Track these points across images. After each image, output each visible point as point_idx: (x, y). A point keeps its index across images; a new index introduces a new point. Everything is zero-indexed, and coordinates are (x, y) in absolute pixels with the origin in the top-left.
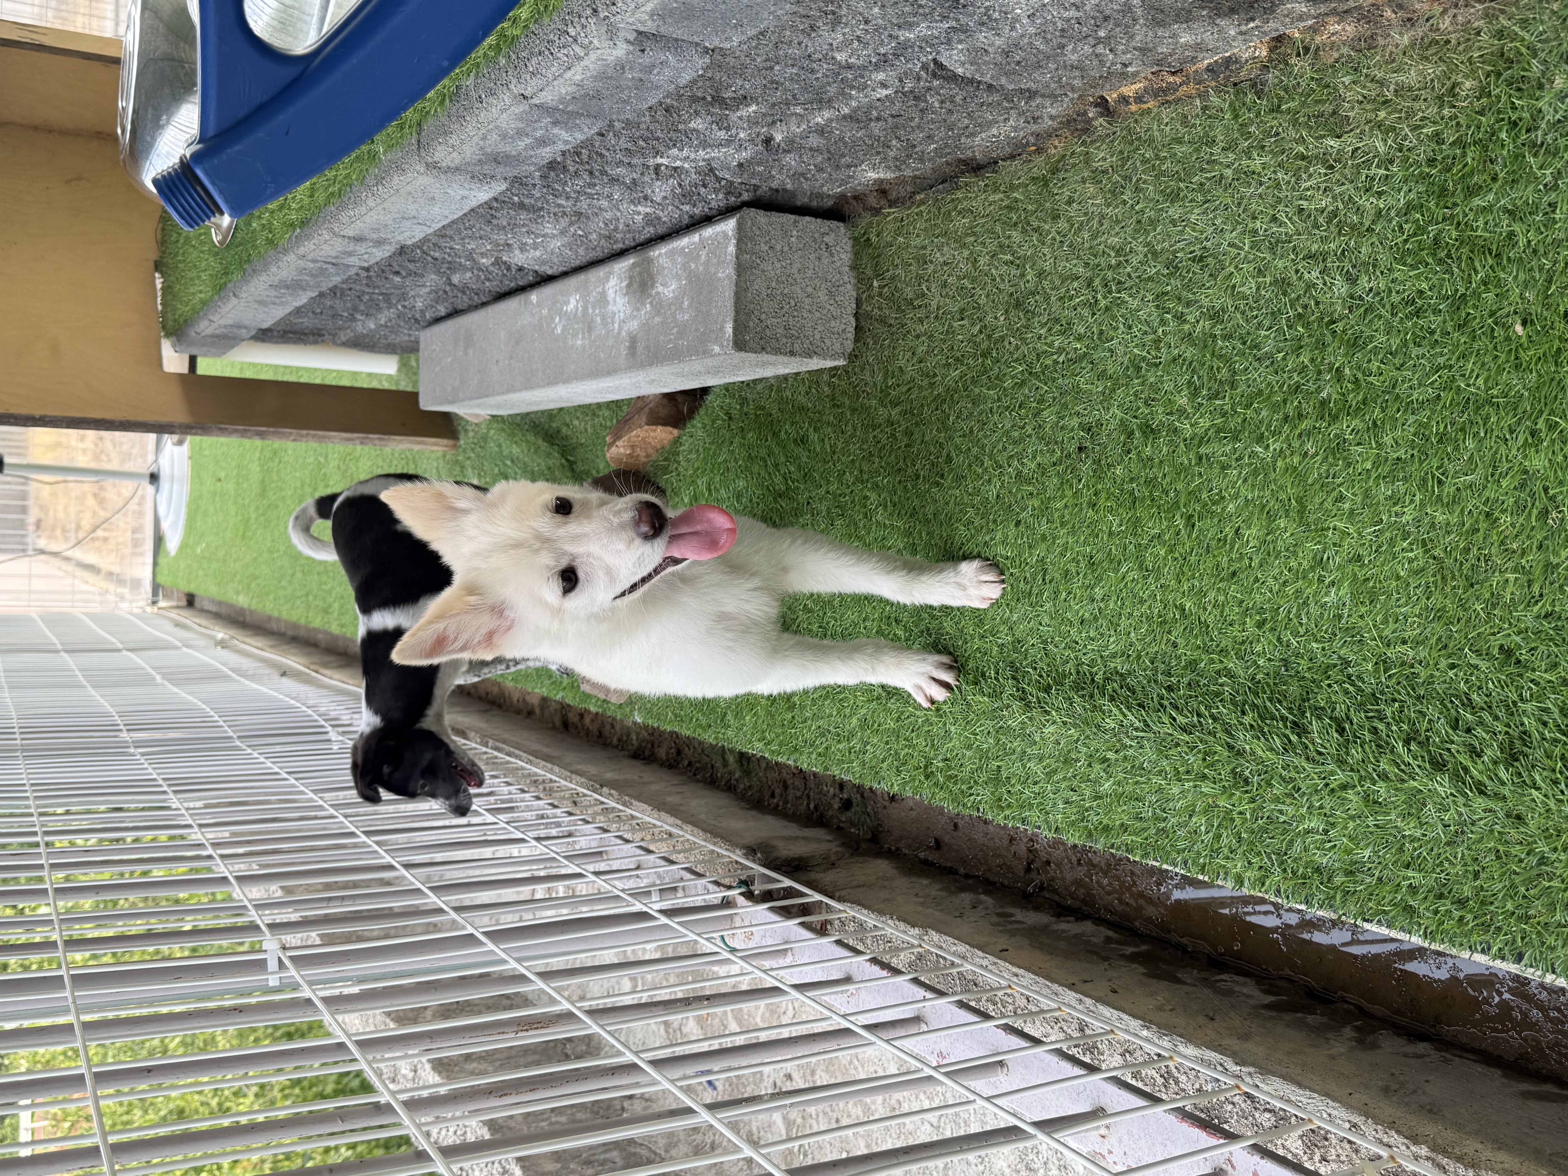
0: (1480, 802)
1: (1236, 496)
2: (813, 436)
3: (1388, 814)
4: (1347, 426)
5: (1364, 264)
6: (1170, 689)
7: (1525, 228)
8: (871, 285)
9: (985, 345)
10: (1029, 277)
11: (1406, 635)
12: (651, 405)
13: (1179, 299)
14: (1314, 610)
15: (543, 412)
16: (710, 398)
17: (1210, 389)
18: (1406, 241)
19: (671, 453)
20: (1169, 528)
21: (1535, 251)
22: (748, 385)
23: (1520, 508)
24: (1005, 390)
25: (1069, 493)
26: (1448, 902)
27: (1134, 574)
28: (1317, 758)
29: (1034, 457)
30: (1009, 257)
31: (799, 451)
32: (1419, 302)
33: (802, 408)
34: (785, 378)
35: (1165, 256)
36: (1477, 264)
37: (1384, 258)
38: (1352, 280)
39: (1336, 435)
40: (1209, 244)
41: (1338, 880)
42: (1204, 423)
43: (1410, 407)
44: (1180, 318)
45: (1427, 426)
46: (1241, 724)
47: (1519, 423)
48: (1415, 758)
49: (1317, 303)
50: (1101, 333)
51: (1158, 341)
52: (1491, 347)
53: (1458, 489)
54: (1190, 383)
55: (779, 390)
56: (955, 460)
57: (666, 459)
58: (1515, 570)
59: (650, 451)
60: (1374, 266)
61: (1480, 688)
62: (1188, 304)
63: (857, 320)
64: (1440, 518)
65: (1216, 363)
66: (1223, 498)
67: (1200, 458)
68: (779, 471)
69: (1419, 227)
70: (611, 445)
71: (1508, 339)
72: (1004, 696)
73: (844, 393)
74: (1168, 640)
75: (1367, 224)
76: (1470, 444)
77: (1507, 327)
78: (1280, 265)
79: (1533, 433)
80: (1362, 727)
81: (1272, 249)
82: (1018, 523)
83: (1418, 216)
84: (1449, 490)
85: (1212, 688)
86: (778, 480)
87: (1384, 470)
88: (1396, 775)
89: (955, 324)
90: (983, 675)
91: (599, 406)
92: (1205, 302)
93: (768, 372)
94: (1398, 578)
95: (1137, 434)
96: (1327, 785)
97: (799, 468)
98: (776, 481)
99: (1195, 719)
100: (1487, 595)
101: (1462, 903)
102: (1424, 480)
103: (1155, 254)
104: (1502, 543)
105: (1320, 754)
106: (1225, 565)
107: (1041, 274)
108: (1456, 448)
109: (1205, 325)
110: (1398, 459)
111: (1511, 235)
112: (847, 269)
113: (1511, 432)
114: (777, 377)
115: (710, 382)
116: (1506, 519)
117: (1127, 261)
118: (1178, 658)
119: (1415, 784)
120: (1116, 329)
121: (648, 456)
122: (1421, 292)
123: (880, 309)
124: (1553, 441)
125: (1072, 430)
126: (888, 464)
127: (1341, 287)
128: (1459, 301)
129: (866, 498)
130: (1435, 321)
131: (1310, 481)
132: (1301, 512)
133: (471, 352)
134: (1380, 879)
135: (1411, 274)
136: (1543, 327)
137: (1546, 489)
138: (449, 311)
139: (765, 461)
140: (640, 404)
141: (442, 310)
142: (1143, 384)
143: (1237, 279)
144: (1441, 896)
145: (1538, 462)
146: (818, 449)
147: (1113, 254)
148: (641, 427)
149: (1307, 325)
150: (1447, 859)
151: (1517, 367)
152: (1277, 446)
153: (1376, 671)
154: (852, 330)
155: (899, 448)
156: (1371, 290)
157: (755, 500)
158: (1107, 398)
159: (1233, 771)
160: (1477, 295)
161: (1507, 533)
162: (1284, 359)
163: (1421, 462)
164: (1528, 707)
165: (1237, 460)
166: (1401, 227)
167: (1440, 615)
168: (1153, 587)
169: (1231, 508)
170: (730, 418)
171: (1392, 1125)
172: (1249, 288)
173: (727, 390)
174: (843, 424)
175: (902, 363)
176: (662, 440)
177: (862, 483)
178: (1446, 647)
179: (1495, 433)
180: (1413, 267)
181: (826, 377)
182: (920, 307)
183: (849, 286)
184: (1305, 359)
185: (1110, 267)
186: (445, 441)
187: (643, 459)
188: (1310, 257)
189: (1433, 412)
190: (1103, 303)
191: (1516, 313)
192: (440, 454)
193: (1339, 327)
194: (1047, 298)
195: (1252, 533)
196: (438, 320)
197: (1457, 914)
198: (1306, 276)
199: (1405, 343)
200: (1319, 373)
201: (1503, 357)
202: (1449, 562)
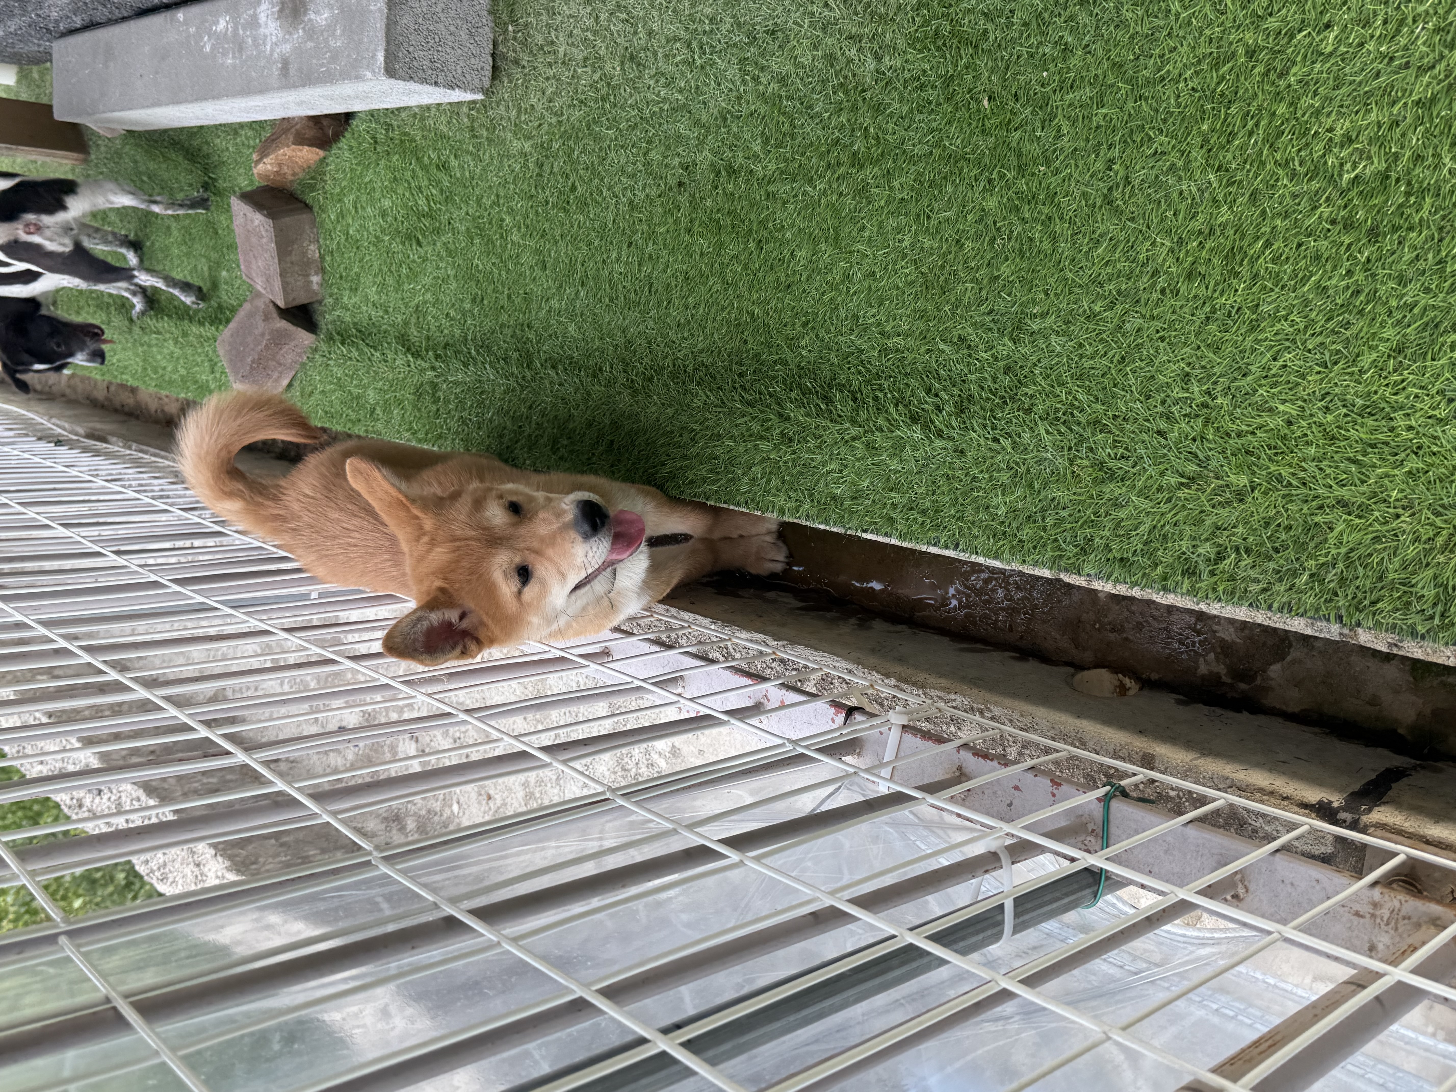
0: (939, 443)
1: (793, 225)
2: (454, 163)
3: (881, 455)
4: (870, 172)
5: (887, 46)
6: (741, 375)
7: (994, 27)
8: (507, 29)
9: (604, 92)
10: (641, 35)
11: (900, 330)
12: (298, 127)
13: (756, 64)
14: (843, 313)
15: (182, 129)
16: (354, 123)
17: (776, 139)
18: (917, 30)
19: (317, 172)
20: (745, 249)
21: (999, 45)
22: (392, 112)
23: (978, 236)
24: (621, 131)
25: (670, 220)
26: (915, 512)
27: (718, 287)
28: (838, 419)
29: (644, 188)
30: (624, 16)
31: (442, 176)
32: (923, 79)
33: (443, 136)
34: (428, 108)
35: (747, 28)
36: (962, 52)
37: (901, 43)
38: (878, 58)
39: (862, 179)
40: (779, 21)
41: (847, 503)
42: (772, 167)
43: (912, 160)
44: (756, 79)
45: (922, 174)
46: (789, 398)
47: (981, 173)
48: (900, 415)
49: (854, 75)
50: (697, 87)
51: (739, 98)
52: (967, 115)
53: (940, 222)
54: (763, 133)
55: (423, 119)
56: (579, 189)
57: (312, 178)
58: (972, 281)
59: (297, 170)
60: (894, 49)
61: (945, 366)
62: (762, 69)
63: (494, 60)
64: (927, 244)
65: (782, 118)
66: (783, 227)
67: (768, 195)
68: (422, 192)
69: (925, 21)
70: (257, 162)
71: (979, 110)
72: (617, 385)
73: (482, 125)
74: (741, 338)
75: (891, 15)
76: (950, 189)
77: (979, 102)
78: (829, 43)
79: (990, 181)
80: (868, 397)
81: (824, 29)
82: (630, 244)
83: (925, 11)
84: (934, 222)
85: (770, 373)
86: (422, 202)
87: (892, 207)
88: (888, 428)
89: (579, 70)
90: (601, 369)
91: (241, 125)
92: (775, 68)
93: (413, 101)
94: (898, 288)
95: (723, 173)
96: (843, 438)
97: (442, 191)
98: (420, 202)
99: (758, 396)
100: (953, 300)
101: (924, 512)
102: (919, 215)
103: (739, 25)
104: (966, 262)
105: (840, 416)
106: (783, 279)
107: (650, 33)
108: (941, 192)
109: (774, 87)
110: (903, 199)
111: (986, 31)
112: (486, 13)
113: (976, 180)
114: (420, 107)
115: (355, 109)
116: (968, 245)
117: (718, 29)
118: (747, 351)
119: (899, 433)
120: (708, 85)
121: (294, 174)
122: (925, 71)
123: (514, 51)
124: (1002, 187)
125: (674, 168)
126: (522, 190)
127: (871, 64)
128: (948, 80)
129: (502, 220)
130: (932, 94)
131: (843, 215)
132: (836, 239)
133: (111, 64)
134: (874, 501)
135: (919, 56)
136: (1001, 103)
137: (995, 223)
138: (85, 23)
139: (409, 184)
140: (285, 125)
141: (78, 22)
142: (728, 133)
143: (798, 52)
144: (911, 509)
145: (991, 203)
146: (458, 175)
147: (707, 22)
148: (288, 146)
149: (846, 93)
150: (916, 483)
151: (983, 131)
152: (822, 186)
153: (880, 356)
154: (490, 68)
155: (531, 177)
156: (891, 67)
157: (400, 219)
158: (701, 143)
159: (782, 432)
160: (960, 76)
161: (969, 255)
162: (829, 118)
163: (917, 201)
164: (973, 377)
165: (794, 197)
166: (914, 20)
167: (923, 315)
168: (732, 297)
169: (788, 235)
170: (376, 142)
171: (875, 668)
172: (806, 60)
173: (373, 116)
174: (481, 153)
175: (534, 101)
176: (308, 160)
177: (499, 206)
178: (925, 338)
179: (966, 181)
180: (920, 51)
181: (465, 109)
182: (549, 52)
183: (487, 29)
184: (843, 119)
185: (705, 32)
186: (75, 155)
187: (290, 178)
188: (850, 37)
189: (927, 165)
190: (699, 62)
191: (985, 91)
192: (69, 166)
193: (867, 96)
194: (655, 54)
195: (802, 254)
196: (72, 32)
197: (920, 520)
198: (847, 52)
199: (911, 111)
200: (853, 130)
201: (974, 124)
202: (931, 276)
